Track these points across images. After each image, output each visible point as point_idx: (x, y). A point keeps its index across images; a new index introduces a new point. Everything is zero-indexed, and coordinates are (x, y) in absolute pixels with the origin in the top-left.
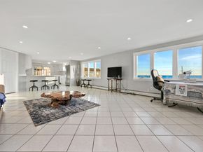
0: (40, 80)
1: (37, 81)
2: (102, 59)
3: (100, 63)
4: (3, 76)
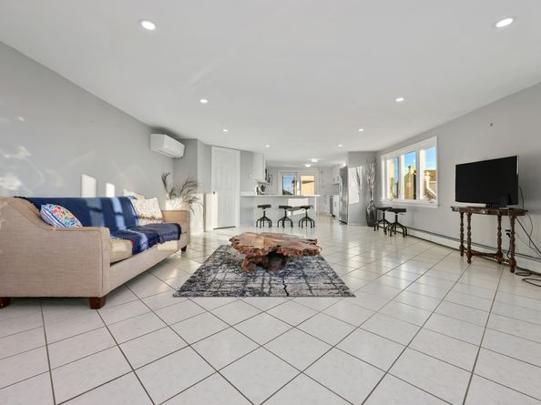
0: (275, 205)
1: (269, 206)
2: (440, 134)
3: (434, 150)
4: (216, 195)
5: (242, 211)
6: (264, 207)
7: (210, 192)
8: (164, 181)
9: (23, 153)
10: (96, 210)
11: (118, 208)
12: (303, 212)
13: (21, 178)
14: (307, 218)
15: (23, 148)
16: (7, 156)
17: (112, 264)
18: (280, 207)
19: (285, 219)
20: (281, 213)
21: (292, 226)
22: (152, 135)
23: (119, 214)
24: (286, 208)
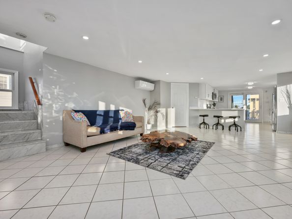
4: (174, 109)
5: (190, 118)
6: (204, 116)
7: (170, 107)
8: (144, 103)
9: (75, 95)
10: (100, 115)
11: (112, 114)
12: (232, 120)
13: (74, 103)
14: (235, 124)
15: (75, 93)
16: (69, 96)
17: (88, 136)
18: (215, 116)
19: (218, 124)
20: (215, 120)
21: (223, 129)
22: (136, 81)
23: (111, 117)
24: (218, 117)
